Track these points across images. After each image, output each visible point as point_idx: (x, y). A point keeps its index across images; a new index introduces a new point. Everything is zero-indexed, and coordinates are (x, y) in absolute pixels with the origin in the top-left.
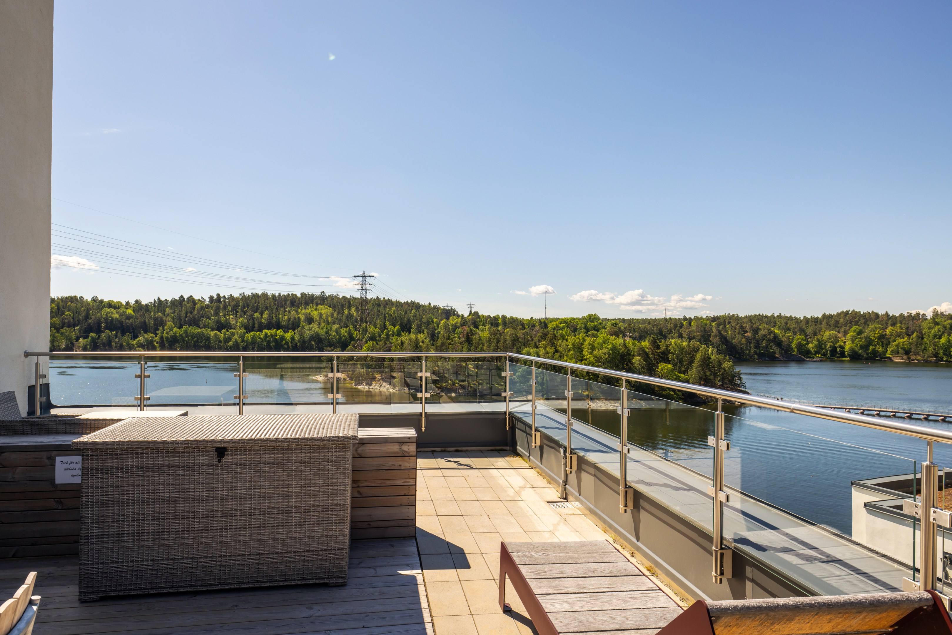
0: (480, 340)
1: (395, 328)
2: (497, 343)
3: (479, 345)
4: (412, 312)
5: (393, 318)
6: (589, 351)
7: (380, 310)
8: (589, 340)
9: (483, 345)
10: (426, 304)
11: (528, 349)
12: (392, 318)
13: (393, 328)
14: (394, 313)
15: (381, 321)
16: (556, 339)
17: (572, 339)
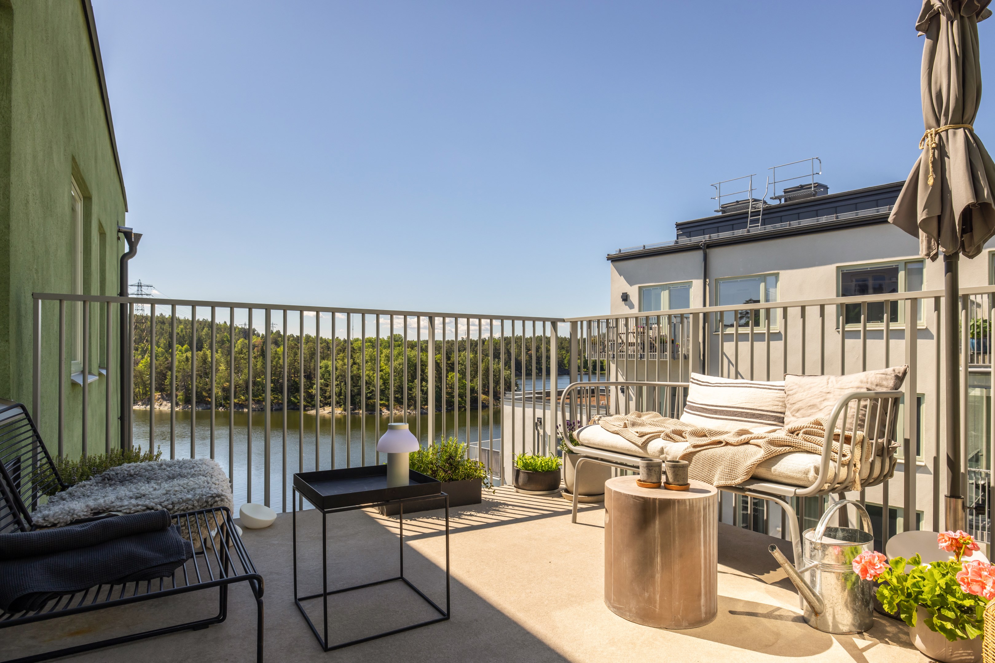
0: (276, 354)
1: (182, 347)
2: (295, 357)
3: (275, 358)
4: (204, 331)
5: (180, 336)
6: (385, 362)
7: (165, 328)
8: (385, 352)
9: (279, 358)
10: (221, 323)
11: (326, 361)
12: (178, 336)
13: (180, 347)
14: (182, 331)
15: (166, 340)
16: (354, 352)
17: (369, 351)
